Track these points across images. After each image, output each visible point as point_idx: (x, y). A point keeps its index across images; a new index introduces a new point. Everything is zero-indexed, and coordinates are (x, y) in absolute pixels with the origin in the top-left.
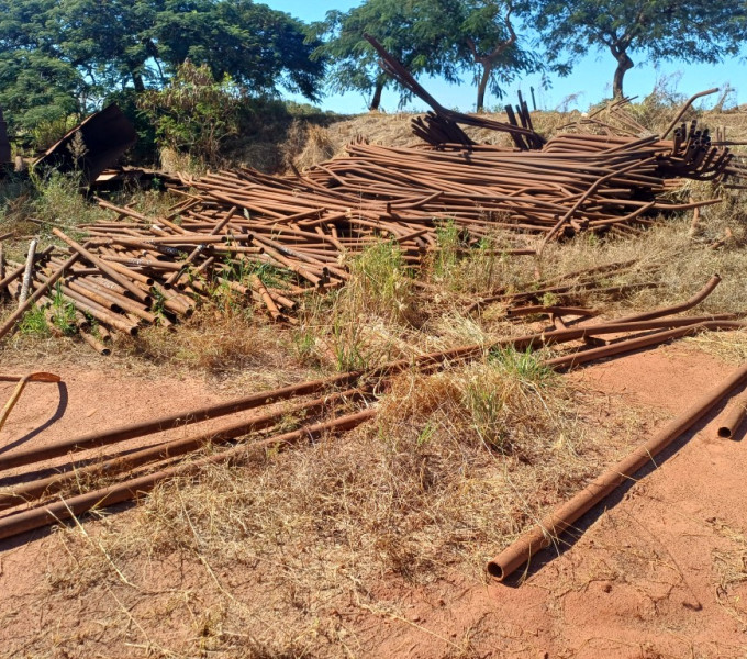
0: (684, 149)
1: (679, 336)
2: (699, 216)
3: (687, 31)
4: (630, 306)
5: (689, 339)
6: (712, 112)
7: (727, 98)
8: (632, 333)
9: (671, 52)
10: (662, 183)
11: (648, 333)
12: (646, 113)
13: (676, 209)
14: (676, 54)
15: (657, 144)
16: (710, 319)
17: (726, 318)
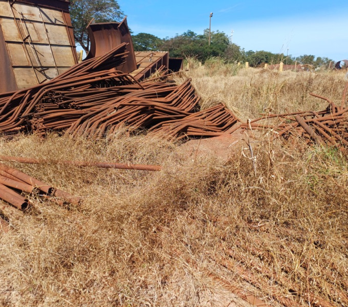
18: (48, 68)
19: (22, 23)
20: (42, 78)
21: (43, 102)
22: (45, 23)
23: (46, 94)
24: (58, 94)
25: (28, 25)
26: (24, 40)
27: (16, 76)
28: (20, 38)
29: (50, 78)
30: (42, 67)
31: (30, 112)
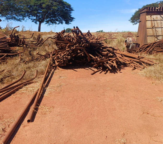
0: (14, 40)
1: (17, 90)
2: (21, 55)
3: (13, 14)
4: (4, 83)
5: (20, 90)
6: (21, 32)
7: (24, 29)
8: (4, 92)
9: (10, 18)
10: (10, 48)
11: (9, 91)
12: (6, 32)
13: (15, 54)
14: (12, 19)
15: (7, 39)
16: (25, 82)
17: (29, 81)
18: (159, 36)
19: (153, 22)
20: (156, 39)
21: (157, 47)
22: (161, 20)
23: (158, 45)
24: (162, 44)
25: (155, 22)
26: (152, 27)
27: (148, 39)
28: (151, 26)
29: (159, 40)
30: (157, 36)
31: (152, 50)
